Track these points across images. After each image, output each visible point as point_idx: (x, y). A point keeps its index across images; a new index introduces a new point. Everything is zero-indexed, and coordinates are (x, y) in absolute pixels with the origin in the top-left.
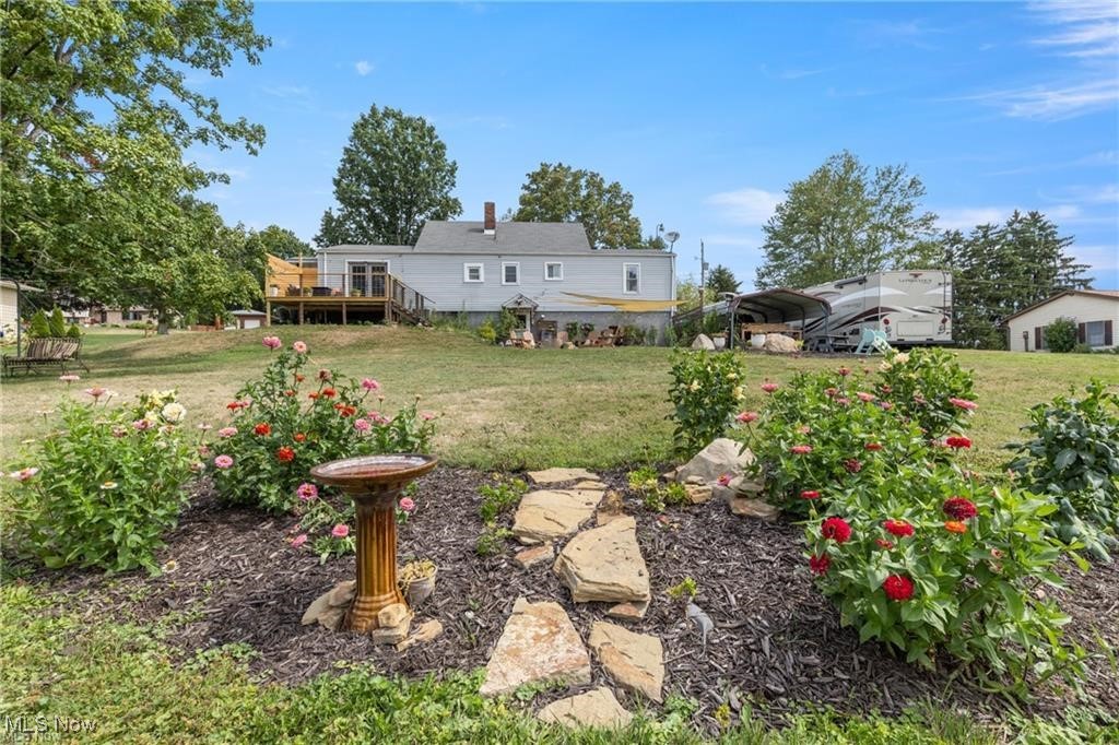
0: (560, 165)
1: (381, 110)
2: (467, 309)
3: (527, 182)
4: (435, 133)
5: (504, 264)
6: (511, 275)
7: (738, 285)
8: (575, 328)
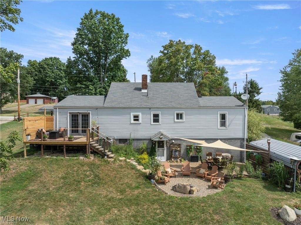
0: (180, 41)
1: (94, 11)
2: (133, 137)
3: (162, 49)
4: (120, 21)
5: (153, 113)
6: (156, 119)
7: (260, 89)
8: (191, 148)
